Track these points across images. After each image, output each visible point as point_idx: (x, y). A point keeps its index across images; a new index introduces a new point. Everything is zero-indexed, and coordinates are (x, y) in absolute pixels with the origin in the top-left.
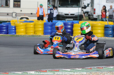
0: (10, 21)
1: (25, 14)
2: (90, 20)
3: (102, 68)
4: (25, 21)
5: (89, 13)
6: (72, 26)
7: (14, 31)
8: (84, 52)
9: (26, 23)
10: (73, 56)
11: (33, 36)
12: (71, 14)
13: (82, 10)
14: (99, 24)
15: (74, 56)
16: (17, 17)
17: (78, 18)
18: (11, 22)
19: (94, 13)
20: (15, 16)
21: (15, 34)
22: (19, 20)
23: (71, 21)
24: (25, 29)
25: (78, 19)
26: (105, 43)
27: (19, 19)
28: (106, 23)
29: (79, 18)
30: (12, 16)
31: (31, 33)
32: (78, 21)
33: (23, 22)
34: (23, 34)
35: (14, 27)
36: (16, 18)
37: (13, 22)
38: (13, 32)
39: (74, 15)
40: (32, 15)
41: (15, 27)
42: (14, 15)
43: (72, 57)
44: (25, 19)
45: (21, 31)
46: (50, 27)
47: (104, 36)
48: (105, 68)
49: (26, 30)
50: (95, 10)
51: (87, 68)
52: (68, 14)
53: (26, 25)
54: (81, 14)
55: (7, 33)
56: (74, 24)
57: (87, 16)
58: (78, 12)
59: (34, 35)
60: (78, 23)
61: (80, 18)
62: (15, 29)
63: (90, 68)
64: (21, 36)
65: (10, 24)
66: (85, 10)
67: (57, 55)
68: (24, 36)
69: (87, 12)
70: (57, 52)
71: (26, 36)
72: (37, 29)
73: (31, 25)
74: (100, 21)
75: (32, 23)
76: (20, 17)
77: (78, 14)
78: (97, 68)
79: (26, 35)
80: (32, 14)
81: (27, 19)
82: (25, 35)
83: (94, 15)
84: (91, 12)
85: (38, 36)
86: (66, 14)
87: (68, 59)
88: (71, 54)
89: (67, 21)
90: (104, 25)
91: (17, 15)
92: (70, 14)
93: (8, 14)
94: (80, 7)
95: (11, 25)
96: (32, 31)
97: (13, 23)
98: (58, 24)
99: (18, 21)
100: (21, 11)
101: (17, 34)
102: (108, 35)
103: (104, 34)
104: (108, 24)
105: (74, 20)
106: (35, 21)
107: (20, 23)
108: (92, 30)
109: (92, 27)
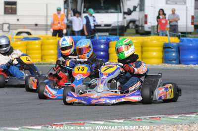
1: (25, 26)
2: (139, 35)
3: (160, 118)
4: (26, 39)
5: (137, 23)
6: (107, 45)
9: (26, 42)
10: (96, 99)
11: (39, 64)
12: (106, 25)
13: (125, 18)
14: (155, 42)
15: (98, 99)
16: (10, 31)
17: (118, 32)
19: (146, 23)
20: (7, 30)
22: (15, 37)
23: (106, 37)
25: (118, 34)
26: (160, 75)
27: (15, 34)
28: (166, 40)
29: (120, 31)
30: (2, 29)
31: (36, 58)
32: (118, 36)
33: (21, 40)
39: (109, 25)
40: (36, 27)
43: (93, 102)
47: (163, 63)
48: (164, 119)
50: (146, 16)
51: (133, 118)
52: (100, 26)
53: (26, 45)
54: (123, 25)
56: (111, 43)
57: (134, 27)
58: (116, 20)
59: (41, 62)
63: (139, 119)
66: (129, 18)
69: (133, 22)
70: (69, 93)
72: (46, 52)
73: (36, 45)
75: (37, 41)
76: (16, 32)
77: (117, 25)
78: (150, 118)
80: (36, 25)
81: (29, 33)
83: (146, 25)
84: (139, 20)
85: (47, 64)
87: (87, 105)
88: (92, 97)
89: (98, 38)
90: (163, 43)
91: (11, 27)
92: (103, 25)
94: (121, 12)
96: (37, 55)
98: (81, 43)
99: (13, 38)
100: (18, 20)
102: (170, 61)
103: (163, 58)
104: (169, 41)
105: (110, 34)
106: (43, 37)
107: (16, 41)
108: (142, 52)
109: (142, 47)
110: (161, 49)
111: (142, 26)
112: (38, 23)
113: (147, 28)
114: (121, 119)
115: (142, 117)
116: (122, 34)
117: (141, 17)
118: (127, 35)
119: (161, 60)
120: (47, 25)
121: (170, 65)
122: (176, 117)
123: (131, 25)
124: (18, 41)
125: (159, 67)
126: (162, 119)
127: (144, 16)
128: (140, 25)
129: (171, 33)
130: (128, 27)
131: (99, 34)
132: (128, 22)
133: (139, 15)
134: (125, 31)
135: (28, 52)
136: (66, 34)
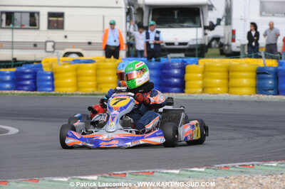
0: (40, 62)
1: (74, 45)
2: (224, 57)
3: (253, 165)
4: (75, 61)
5: (221, 41)
6: (183, 69)
7: (49, 83)
8: (131, 132)
9: (77, 65)
11: (93, 95)
12: (180, 44)
13: (206, 34)
14: (245, 65)
15: (108, 141)
16: (56, 51)
17: (197, 52)
18: (43, 64)
19: (233, 40)
20: (52, 50)
21: (53, 90)
22: (62, 58)
23: (181, 59)
24: (75, 79)
25: (197, 55)
26: (182, 108)
27: (62, 55)
28: (260, 63)
30: (45, 49)
31: (88, 87)
32: (197, 58)
33: (70, 63)
34: (70, 90)
35: (48, 75)
36: (55, 54)
37: (48, 62)
38: (48, 86)
39: (186, 44)
40: (90, 46)
41: (52, 75)
42: (49, 46)
43: (103, 144)
44: (75, 57)
45: (65, 84)
47: (256, 93)
48: (260, 167)
49: (77, 82)
50: (234, 32)
51: (218, 166)
52: (173, 44)
53: (76, 70)
54: (203, 43)
55: (34, 88)
56: (188, 67)
57: (217, 46)
58: (195, 37)
59: (96, 92)
60: (197, 64)
61: (200, 51)
62: (53, 80)
63: (225, 167)
64: (66, 94)
65: (41, 66)
66: (211, 34)
67: (69, 141)
68: (72, 94)
69: (217, 39)
70: (69, 134)
71: (76, 94)
72: (102, 79)
73: (89, 69)
74: (245, 57)
75: (90, 65)
76: (63, 52)
77: (195, 43)
78: (240, 166)
79: (78, 92)
80: (90, 43)
81: (80, 54)
82: (74, 93)
83: (233, 44)
84: (224, 37)
86: (167, 44)
88: (101, 138)
89: (170, 60)
90: (256, 67)
91: (56, 46)
92: (176, 43)
93: (35, 45)
94: (200, 27)
95: (43, 70)
96: (90, 83)
97: (47, 64)
99: (59, 60)
100: (66, 37)
101: (57, 91)
102: (266, 90)
103: (256, 87)
104: (265, 65)
105: (186, 56)
106: (98, 59)
107: (63, 65)
108: (229, 79)
109: (228, 72)
110: (254, 74)
111: (228, 45)
112: (92, 41)
113: (235, 47)
114: (202, 167)
115: (229, 165)
116: (202, 56)
117: (227, 33)
118: (208, 57)
119: (254, 90)
121: (266, 96)
123: (213, 43)
124: (65, 64)
125: (252, 99)
126: (255, 167)
127: (231, 32)
128: (226, 43)
129: (267, 53)
130: (210, 45)
131: (172, 55)
132: (210, 39)
133: (225, 30)
134: (207, 51)
135: (79, 78)
136: (128, 55)
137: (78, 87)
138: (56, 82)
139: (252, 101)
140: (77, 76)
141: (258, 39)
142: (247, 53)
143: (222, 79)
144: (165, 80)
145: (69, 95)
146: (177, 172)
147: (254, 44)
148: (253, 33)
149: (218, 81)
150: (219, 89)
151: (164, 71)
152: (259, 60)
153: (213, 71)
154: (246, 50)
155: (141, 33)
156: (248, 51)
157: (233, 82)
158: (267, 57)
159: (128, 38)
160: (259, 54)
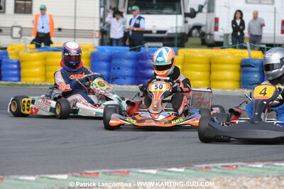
0: (6, 49)
2: (206, 47)
3: (237, 166)
5: (203, 29)
7: (15, 72)
9: (46, 53)
12: (159, 32)
13: (186, 22)
14: (229, 57)
16: (23, 37)
17: (176, 42)
18: (9, 51)
19: (216, 29)
20: (19, 36)
21: (19, 80)
22: (29, 45)
24: (44, 69)
25: (176, 44)
27: (30, 42)
30: (11, 35)
32: (176, 48)
33: (39, 50)
34: (38, 80)
35: (15, 63)
36: (22, 41)
37: (14, 49)
38: (14, 76)
39: (164, 32)
40: (60, 33)
41: (18, 63)
42: (16, 32)
46: (105, 65)
47: (240, 88)
48: (243, 167)
49: (46, 71)
50: (217, 20)
51: (199, 166)
52: (150, 32)
53: (45, 59)
54: (183, 31)
57: (198, 35)
58: (175, 25)
61: (180, 41)
62: (19, 69)
63: (207, 168)
64: (33, 85)
65: (6, 54)
66: (192, 22)
68: (41, 85)
69: (198, 27)
71: (45, 85)
74: (229, 48)
76: (31, 38)
77: (174, 31)
78: (222, 166)
79: (46, 83)
80: (60, 29)
82: (43, 84)
84: (204, 26)
89: (147, 50)
90: (241, 59)
91: (23, 32)
92: (154, 31)
93: (0, 31)
94: (181, 14)
95: (8, 58)
97: (13, 52)
99: (26, 48)
101: (24, 81)
102: (251, 85)
103: (240, 81)
104: (250, 56)
105: (164, 45)
107: (31, 52)
108: (210, 72)
109: (210, 64)
110: (238, 67)
111: (211, 35)
112: (62, 27)
113: (217, 36)
114: (182, 167)
115: (211, 165)
116: (181, 45)
117: (209, 21)
118: (188, 47)
119: (237, 84)
120: (75, 30)
122: (260, 165)
123: (194, 32)
125: (235, 94)
126: (240, 168)
127: (214, 20)
128: (208, 32)
130: (190, 34)
131: (149, 44)
132: (191, 27)
133: (207, 18)
134: (187, 40)
135: (48, 68)
136: (102, 43)
137: (46, 78)
138: (23, 71)
139: (236, 96)
140: (45, 66)
141: (244, 28)
142: (231, 43)
143: (203, 71)
144: (141, 71)
145: (37, 85)
146: (154, 172)
147: (239, 34)
148: (238, 22)
149: (199, 73)
150: (200, 82)
151: (141, 62)
152: (244, 51)
153: (194, 63)
154: (230, 40)
155: (118, 19)
156: (233, 42)
157: (215, 74)
158: (253, 48)
159: (102, 25)
160: (244, 45)
